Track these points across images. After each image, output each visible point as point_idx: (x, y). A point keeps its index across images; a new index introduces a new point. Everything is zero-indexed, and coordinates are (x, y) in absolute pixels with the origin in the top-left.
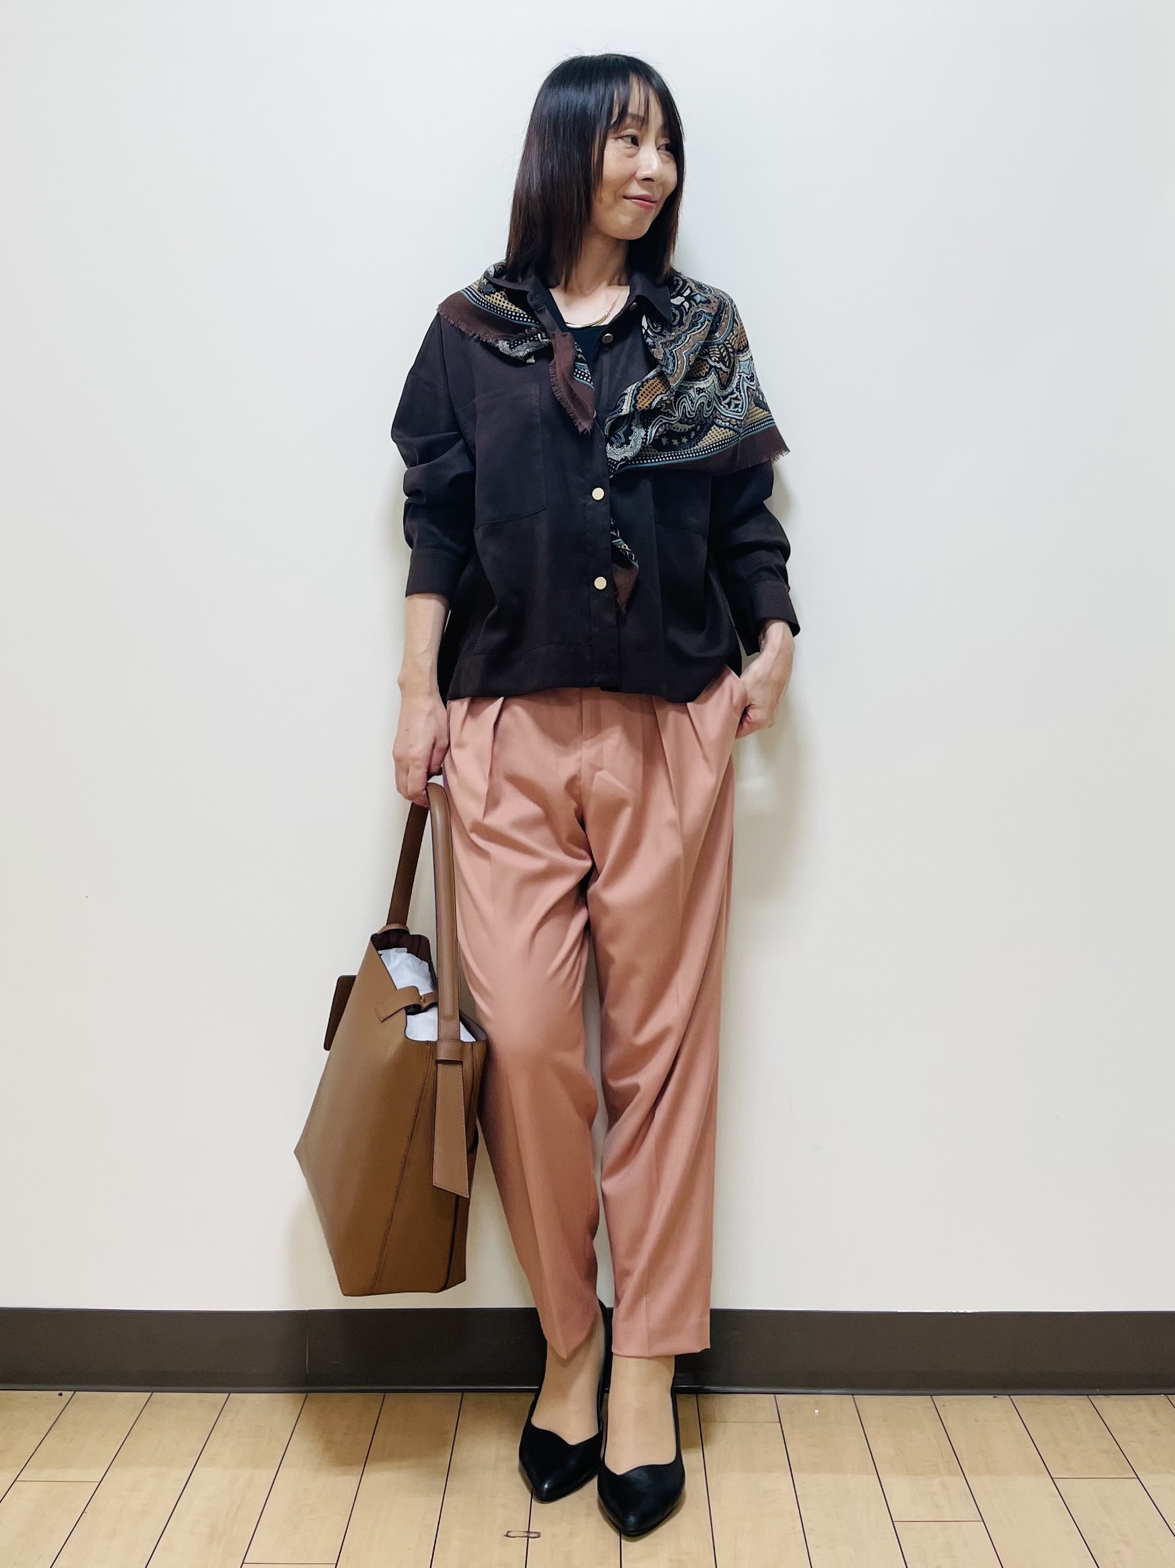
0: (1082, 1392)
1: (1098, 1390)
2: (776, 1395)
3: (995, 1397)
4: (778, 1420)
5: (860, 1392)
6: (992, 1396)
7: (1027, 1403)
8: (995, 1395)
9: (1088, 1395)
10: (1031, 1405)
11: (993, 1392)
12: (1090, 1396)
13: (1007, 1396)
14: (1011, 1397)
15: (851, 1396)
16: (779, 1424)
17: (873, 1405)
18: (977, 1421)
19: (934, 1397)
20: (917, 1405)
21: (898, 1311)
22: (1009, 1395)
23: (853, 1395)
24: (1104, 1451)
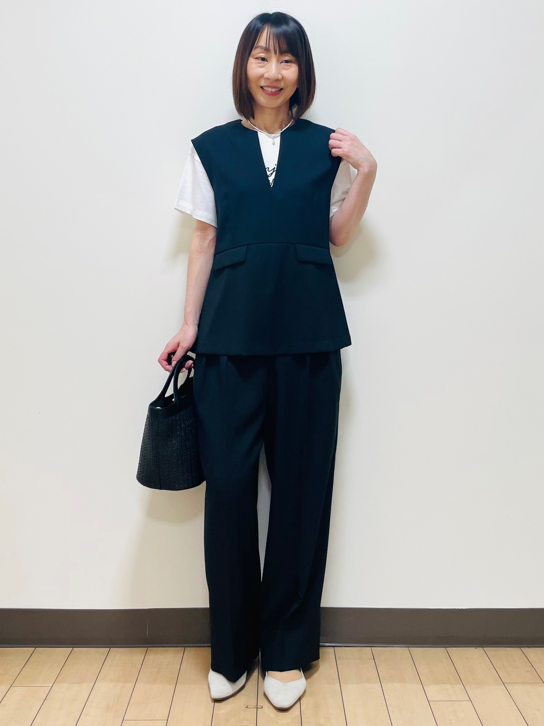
0: (517, 646)
1: (525, 645)
2: (372, 648)
3: (476, 648)
4: (373, 658)
5: (412, 646)
6: (475, 648)
7: (491, 651)
8: (476, 647)
10: (493, 651)
11: (476, 646)
12: (521, 648)
13: (482, 648)
14: (484, 648)
15: (407, 648)
16: (373, 660)
17: (418, 652)
18: (468, 658)
19: (447, 648)
20: (438, 652)
21: (430, 608)
22: (483, 648)
23: (408, 647)
24: (528, 671)
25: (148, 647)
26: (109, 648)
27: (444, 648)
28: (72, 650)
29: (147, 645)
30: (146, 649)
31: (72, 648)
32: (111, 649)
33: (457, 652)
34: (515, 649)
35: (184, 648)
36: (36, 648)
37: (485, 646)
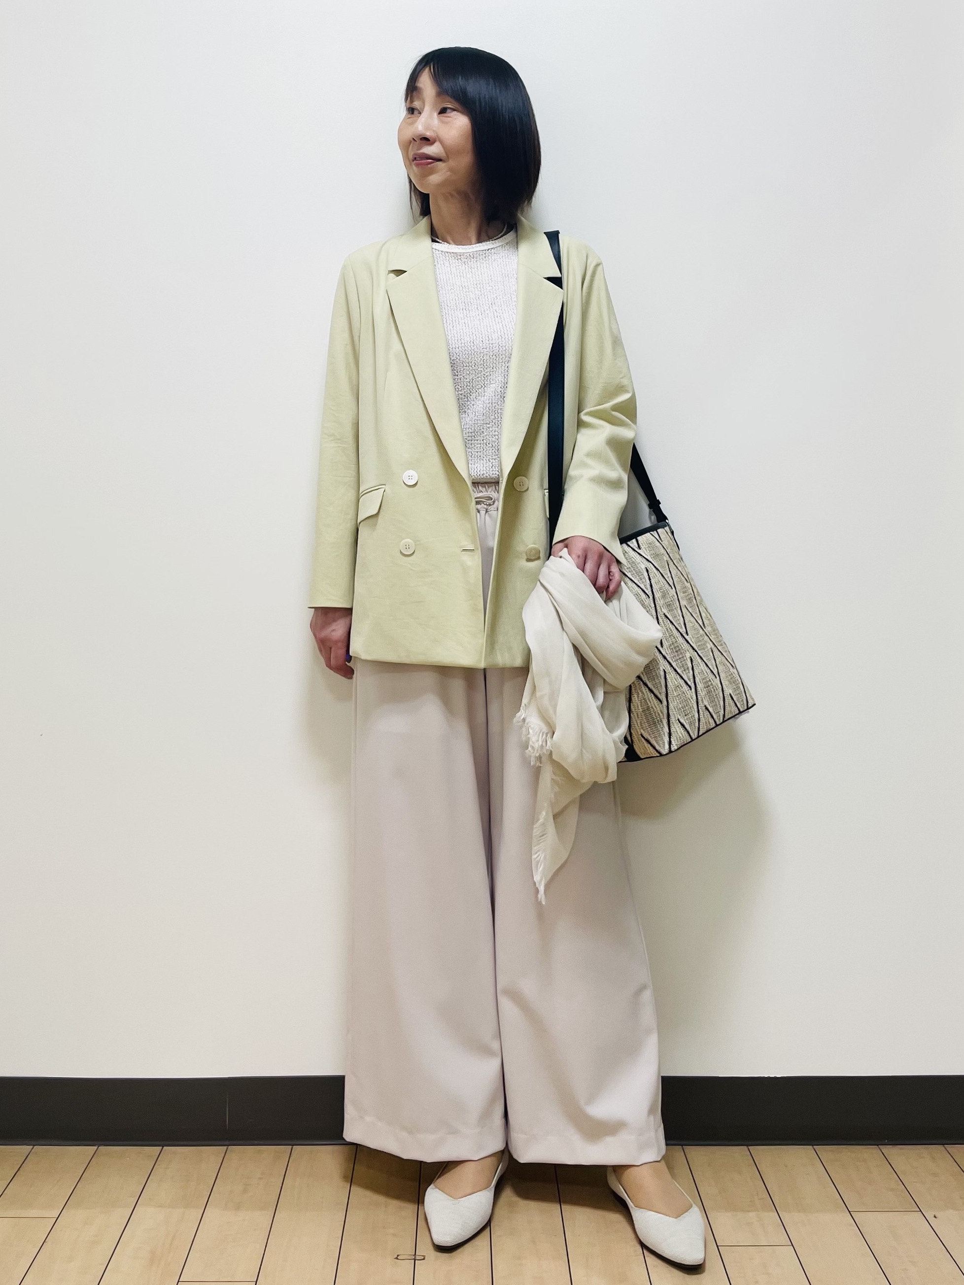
1: (886, 1141)
3: (800, 1147)
5: (688, 1143)
6: (797, 1146)
7: (828, 1152)
8: (800, 1145)
9: (878, 1145)
10: (831, 1153)
11: (799, 1143)
12: (880, 1146)
13: (811, 1147)
14: (815, 1147)
17: (699, 1154)
18: (786, 1166)
19: (750, 1147)
20: (736, 1154)
22: (812, 1145)
23: (682, 1145)
24: (892, 1190)
25: (228, 1146)
26: (161, 1147)
27: (745, 1147)
28: (98, 1148)
29: (227, 1143)
30: (225, 1147)
31: (96, 1147)
32: (165, 1148)
33: (766, 1154)
34: (868, 1148)
35: (291, 1147)
36: (34, 1145)
37: (815, 1143)
